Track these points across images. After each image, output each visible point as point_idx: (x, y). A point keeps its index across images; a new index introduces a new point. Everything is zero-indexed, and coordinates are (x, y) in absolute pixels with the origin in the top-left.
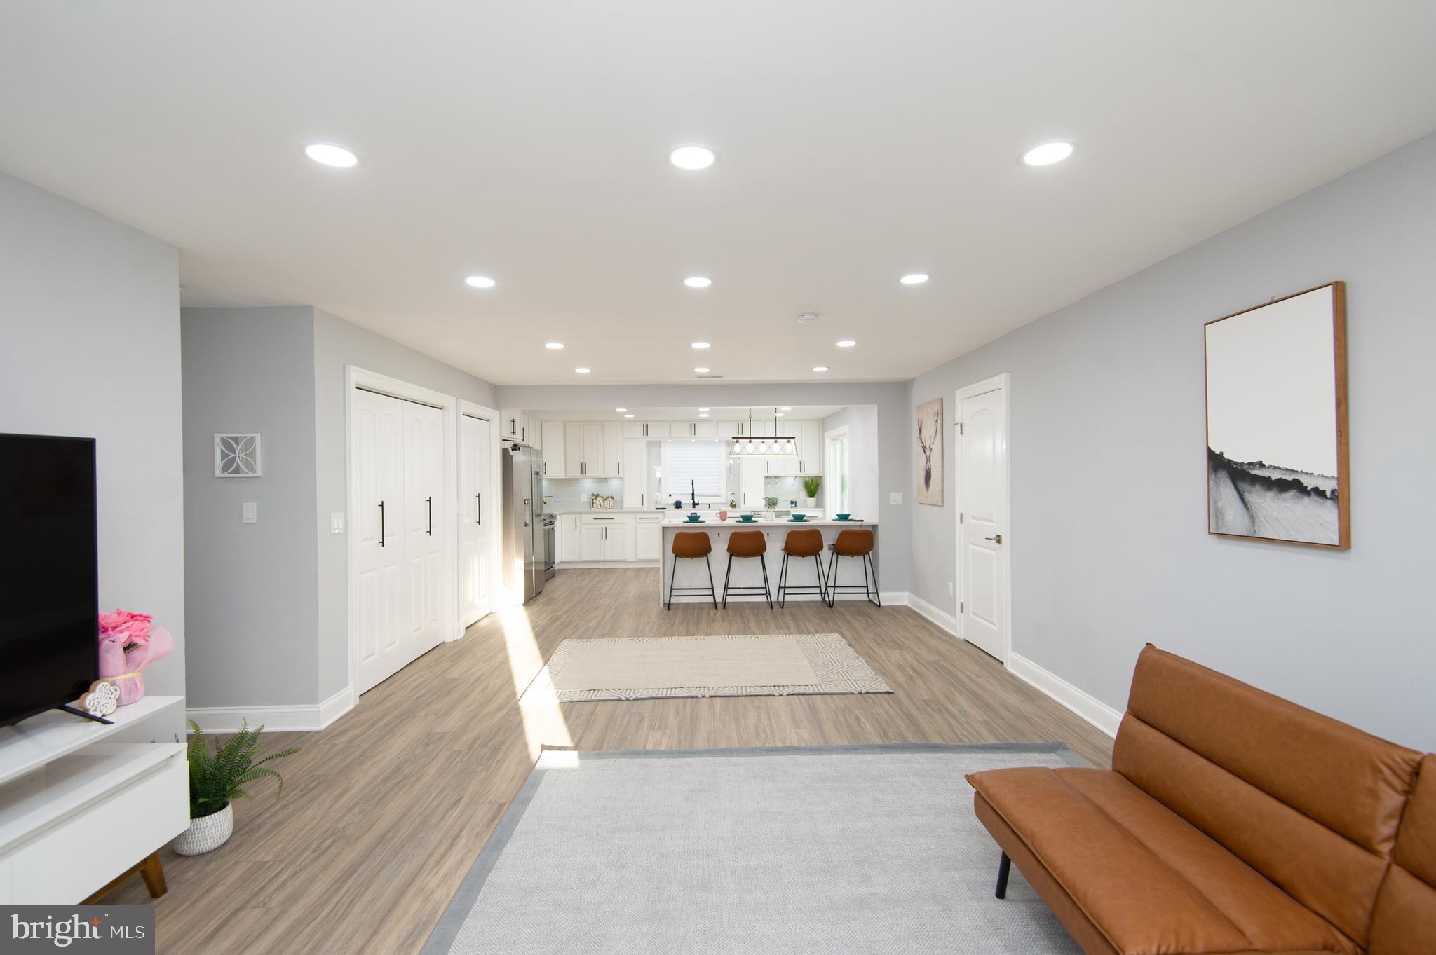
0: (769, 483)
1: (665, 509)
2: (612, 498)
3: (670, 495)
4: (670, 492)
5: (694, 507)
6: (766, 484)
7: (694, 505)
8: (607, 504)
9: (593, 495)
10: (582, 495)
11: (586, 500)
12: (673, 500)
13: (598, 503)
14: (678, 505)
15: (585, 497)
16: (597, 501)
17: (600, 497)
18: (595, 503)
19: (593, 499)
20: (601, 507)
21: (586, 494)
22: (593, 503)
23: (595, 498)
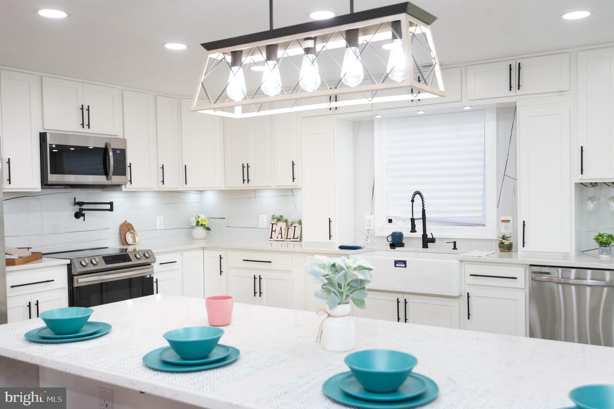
1: (357, 248)
2: (300, 222)
3: (390, 221)
5: (425, 246)
7: (427, 241)
8: (291, 233)
9: (274, 217)
11: (265, 225)
12: (391, 229)
13: (278, 231)
15: (264, 222)
16: (277, 228)
17: (283, 221)
18: (275, 231)
19: (273, 224)
20: (282, 238)
21: (266, 215)
22: (272, 231)
23: (276, 223)
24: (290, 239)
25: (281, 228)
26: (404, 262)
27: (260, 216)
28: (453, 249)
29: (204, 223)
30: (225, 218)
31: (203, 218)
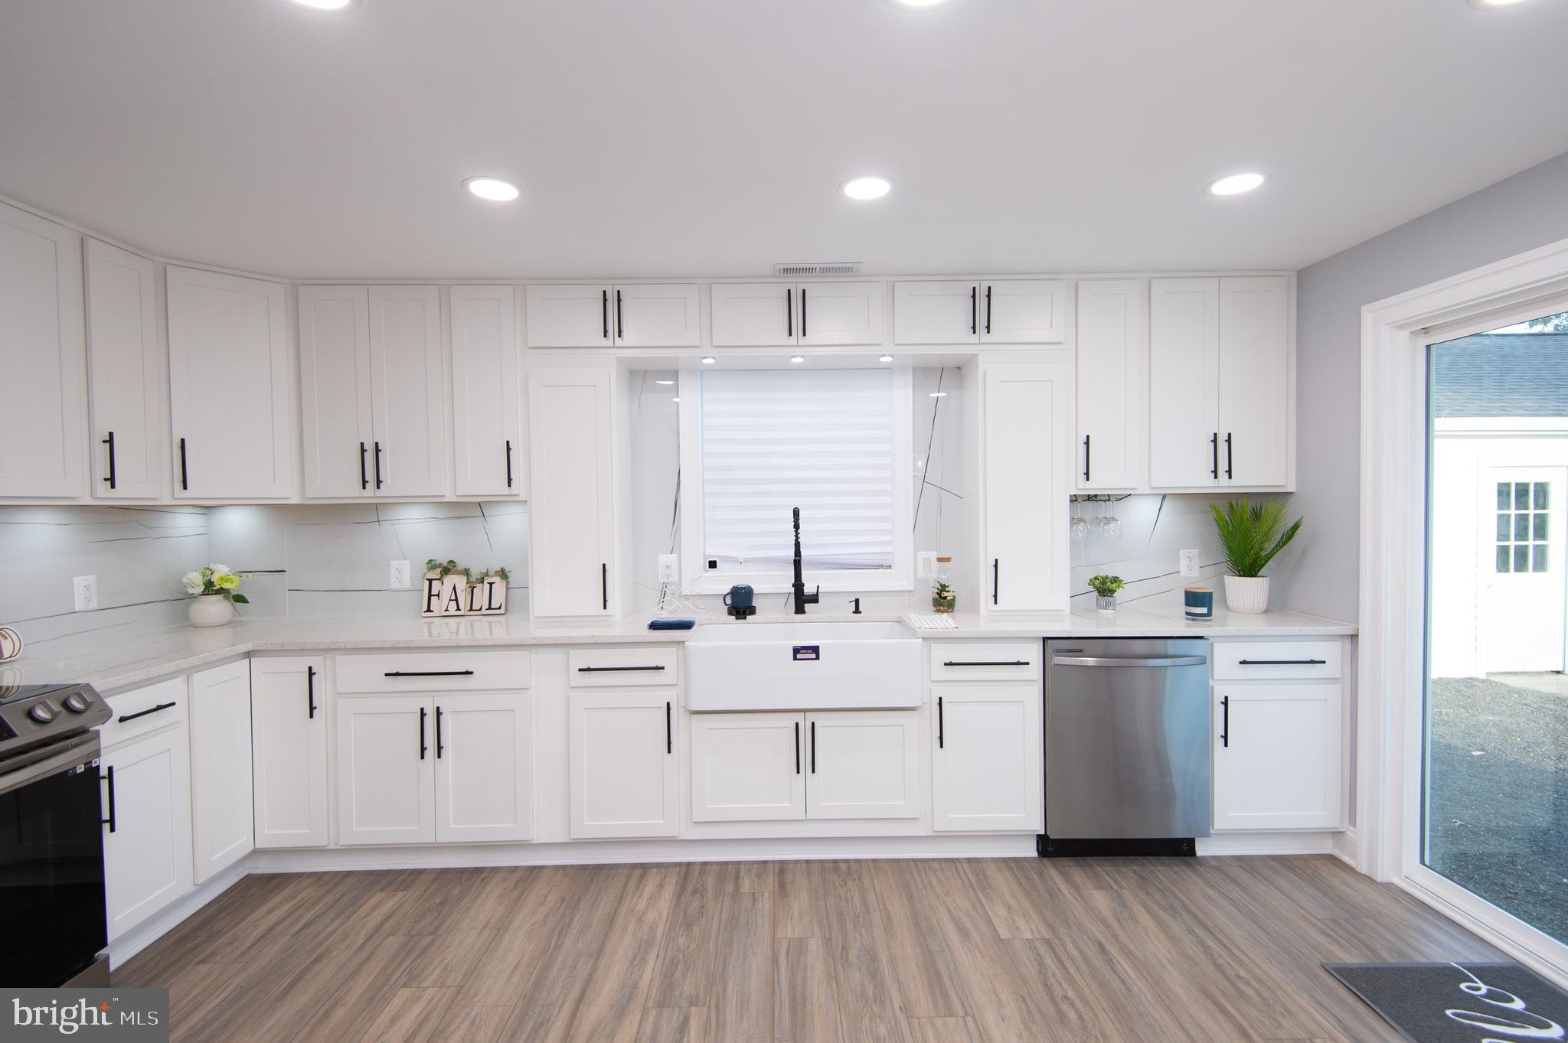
0: (1081, 520)
1: (686, 625)
2: (503, 574)
3: (713, 565)
4: (713, 554)
5: (799, 609)
6: (1074, 521)
7: (802, 600)
8: (481, 597)
9: (432, 565)
10: (394, 564)
11: (407, 583)
12: (722, 582)
13: (447, 593)
14: (741, 604)
15: (404, 574)
16: (445, 588)
17: (458, 573)
18: (438, 595)
19: (430, 581)
20: (458, 609)
21: (408, 562)
22: (430, 595)
23: (438, 577)
24: (480, 610)
25: (454, 589)
26: (815, 650)
27: (392, 562)
28: (854, 612)
29: (226, 586)
30: (285, 571)
31: (221, 572)
